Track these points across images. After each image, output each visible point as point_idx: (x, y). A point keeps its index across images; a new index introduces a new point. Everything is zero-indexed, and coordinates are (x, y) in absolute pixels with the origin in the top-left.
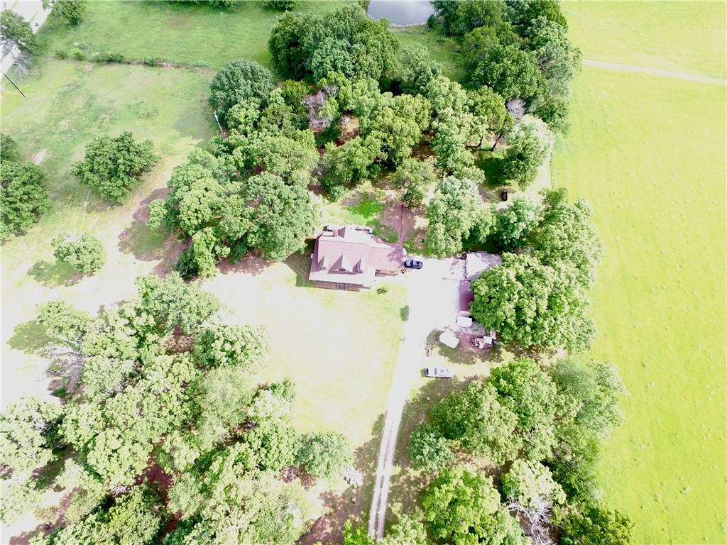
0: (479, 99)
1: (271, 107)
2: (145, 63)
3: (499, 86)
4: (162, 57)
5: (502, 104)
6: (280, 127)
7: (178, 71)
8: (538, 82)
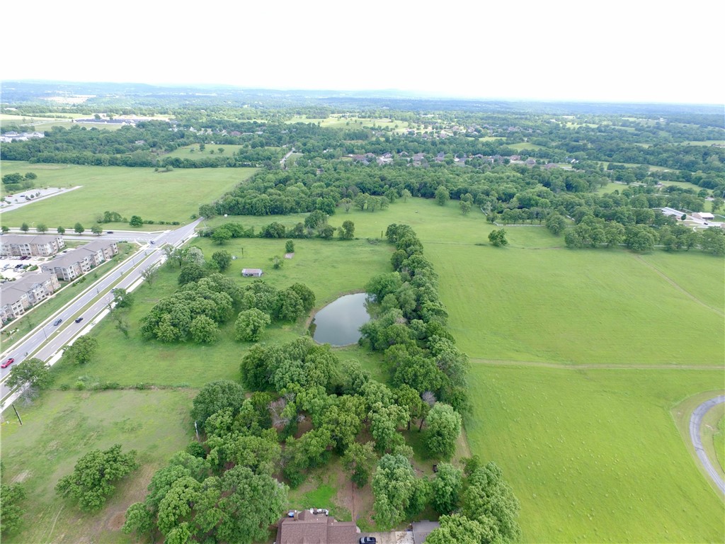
0: (401, 393)
1: (242, 413)
4: (151, 382)
5: (418, 396)
6: (249, 428)
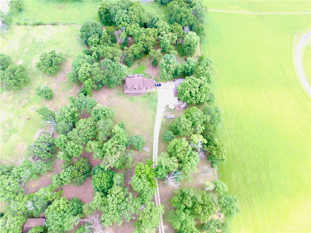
0: (174, 27)
1: (103, 36)
2: (52, 24)
3: (180, 22)
4: (58, 22)
5: (182, 28)
6: (107, 43)
7: (65, 26)
8: (193, 19)
